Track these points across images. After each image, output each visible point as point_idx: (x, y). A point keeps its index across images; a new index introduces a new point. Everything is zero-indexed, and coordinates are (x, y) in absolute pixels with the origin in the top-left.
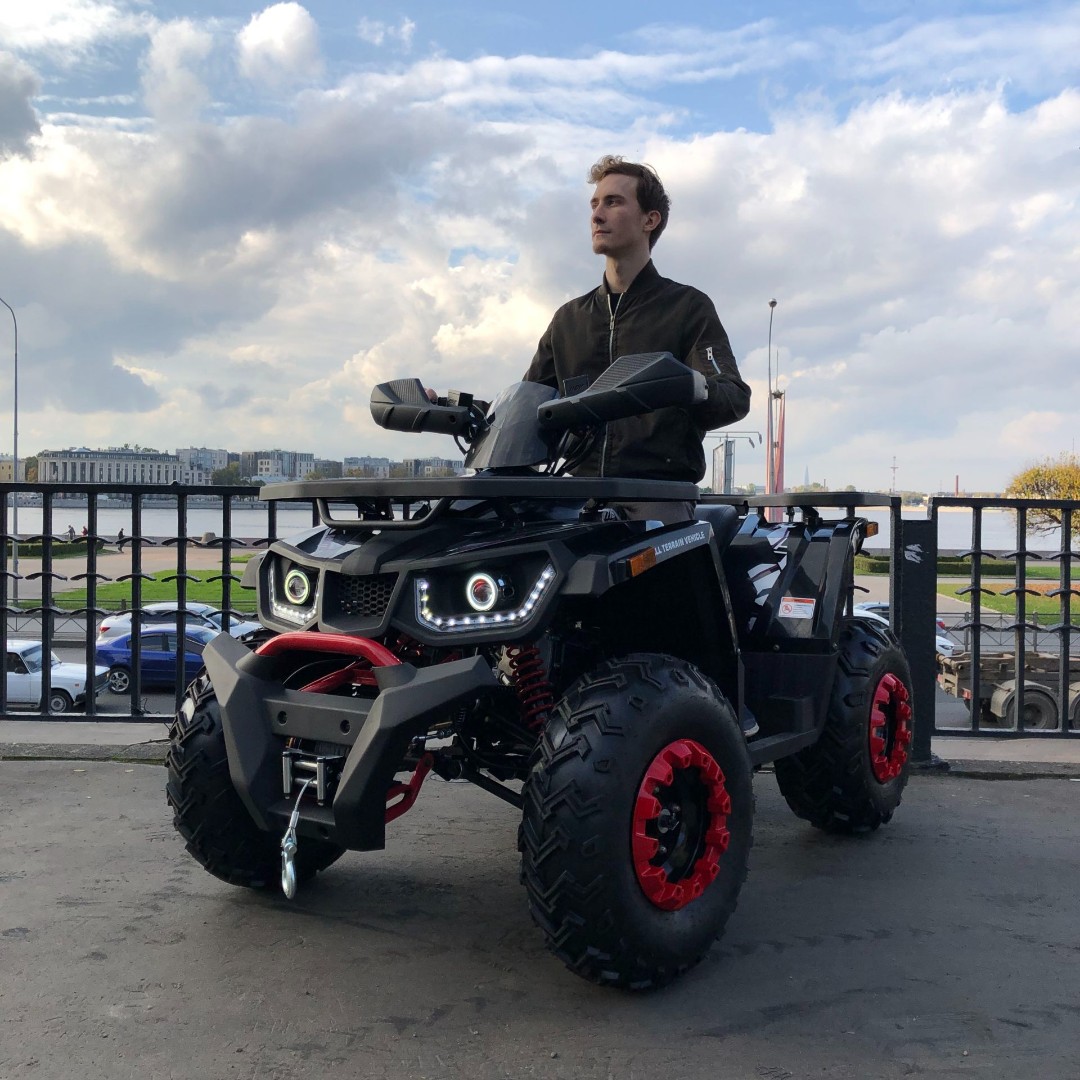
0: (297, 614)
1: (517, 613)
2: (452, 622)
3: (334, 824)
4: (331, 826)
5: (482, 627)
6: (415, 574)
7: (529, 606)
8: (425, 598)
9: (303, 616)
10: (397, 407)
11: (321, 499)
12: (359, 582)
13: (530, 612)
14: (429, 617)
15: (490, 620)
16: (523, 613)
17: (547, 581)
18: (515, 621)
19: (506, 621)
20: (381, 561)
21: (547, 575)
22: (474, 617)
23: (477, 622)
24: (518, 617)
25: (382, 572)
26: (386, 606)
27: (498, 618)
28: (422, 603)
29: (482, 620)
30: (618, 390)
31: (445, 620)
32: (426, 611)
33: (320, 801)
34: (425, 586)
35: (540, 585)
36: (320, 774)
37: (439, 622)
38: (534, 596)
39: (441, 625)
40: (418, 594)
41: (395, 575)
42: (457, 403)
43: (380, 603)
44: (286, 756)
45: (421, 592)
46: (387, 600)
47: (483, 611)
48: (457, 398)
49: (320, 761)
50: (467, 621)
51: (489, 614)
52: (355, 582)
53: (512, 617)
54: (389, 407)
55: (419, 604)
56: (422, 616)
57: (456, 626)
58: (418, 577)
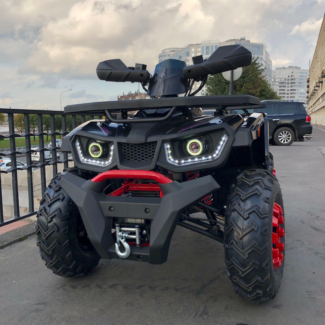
0: (98, 162)
1: (212, 155)
2: (183, 161)
3: (148, 254)
4: (148, 256)
5: (197, 162)
6: (164, 142)
7: (217, 152)
8: (170, 152)
9: (103, 163)
10: (114, 71)
11: (108, 110)
12: (134, 146)
13: (217, 155)
14: (172, 160)
15: (200, 160)
16: (215, 155)
17: (224, 141)
18: (211, 159)
19: (208, 159)
20: (147, 136)
21: (223, 138)
22: (192, 159)
23: (194, 160)
24: (213, 157)
25: (148, 141)
26: (153, 158)
27: (204, 158)
28: (168, 153)
29: (196, 159)
30: (224, 60)
31: (180, 160)
32: (170, 157)
33: (138, 245)
34: (169, 146)
35: (221, 143)
36: (137, 233)
37: (177, 161)
38: (219, 148)
39: (179, 163)
40: (166, 150)
41: (155, 142)
42: (141, 69)
43: (150, 156)
44: (117, 226)
45: (167, 149)
46: (153, 155)
47: (196, 156)
48: (141, 67)
49: (137, 228)
50: (190, 160)
51: (200, 156)
52: (132, 146)
53: (210, 157)
54: (110, 71)
55: (167, 154)
56: (169, 159)
57: (185, 163)
58: (165, 143)
